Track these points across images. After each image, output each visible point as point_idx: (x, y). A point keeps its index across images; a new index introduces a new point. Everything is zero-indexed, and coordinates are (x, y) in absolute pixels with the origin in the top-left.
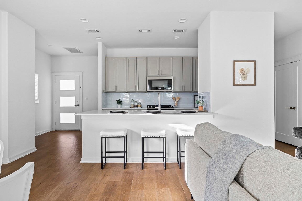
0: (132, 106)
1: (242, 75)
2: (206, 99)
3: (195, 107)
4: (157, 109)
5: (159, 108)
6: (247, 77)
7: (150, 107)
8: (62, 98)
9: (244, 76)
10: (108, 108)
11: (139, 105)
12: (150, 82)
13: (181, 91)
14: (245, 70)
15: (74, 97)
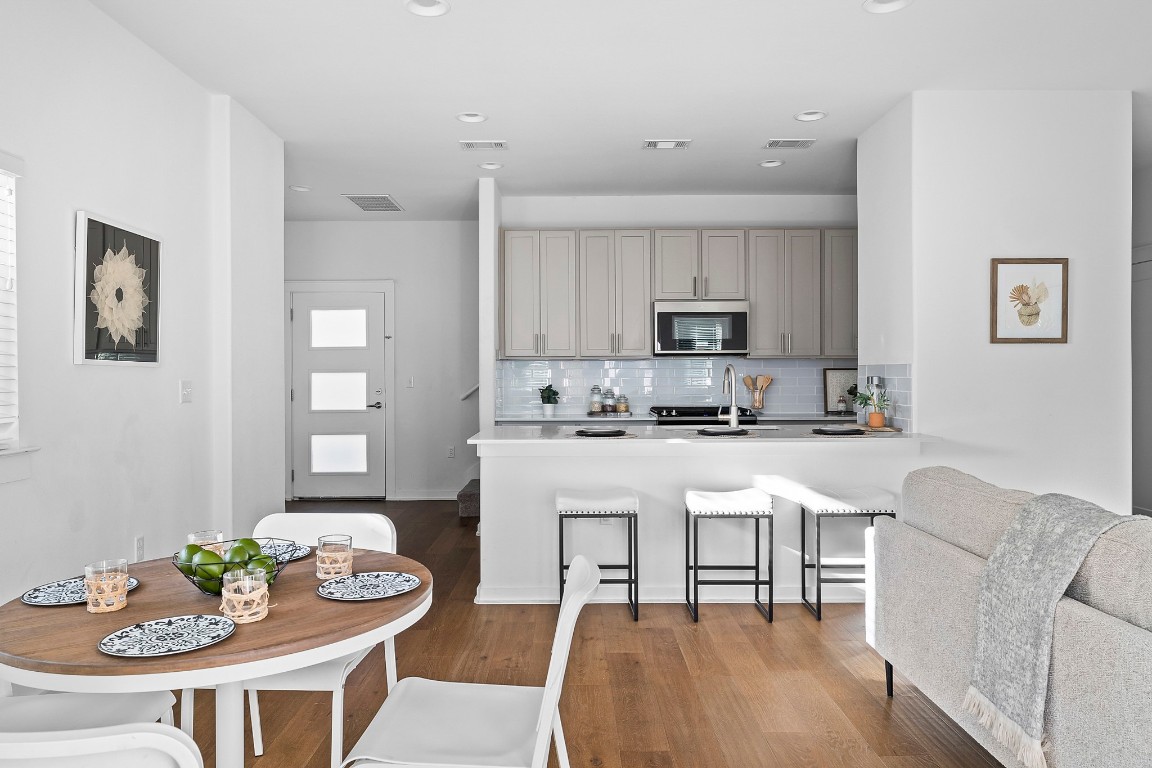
0: (597, 408)
1: (1020, 306)
2: (892, 390)
3: (827, 413)
4: (726, 423)
5: (733, 417)
6: (1038, 314)
7: (669, 414)
8: (317, 379)
9: (1029, 310)
10: (505, 416)
11: (622, 407)
12: (665, 321)
13: (779, 353)
14: (1030, 293)
15: (364, 375)
